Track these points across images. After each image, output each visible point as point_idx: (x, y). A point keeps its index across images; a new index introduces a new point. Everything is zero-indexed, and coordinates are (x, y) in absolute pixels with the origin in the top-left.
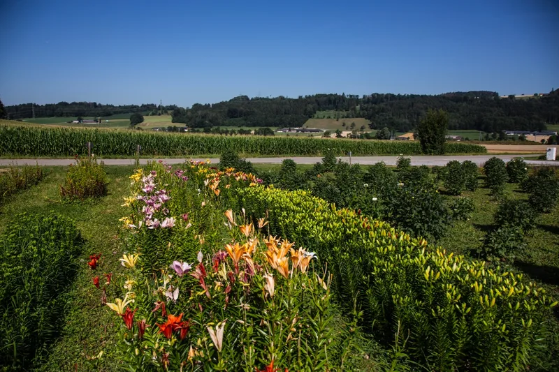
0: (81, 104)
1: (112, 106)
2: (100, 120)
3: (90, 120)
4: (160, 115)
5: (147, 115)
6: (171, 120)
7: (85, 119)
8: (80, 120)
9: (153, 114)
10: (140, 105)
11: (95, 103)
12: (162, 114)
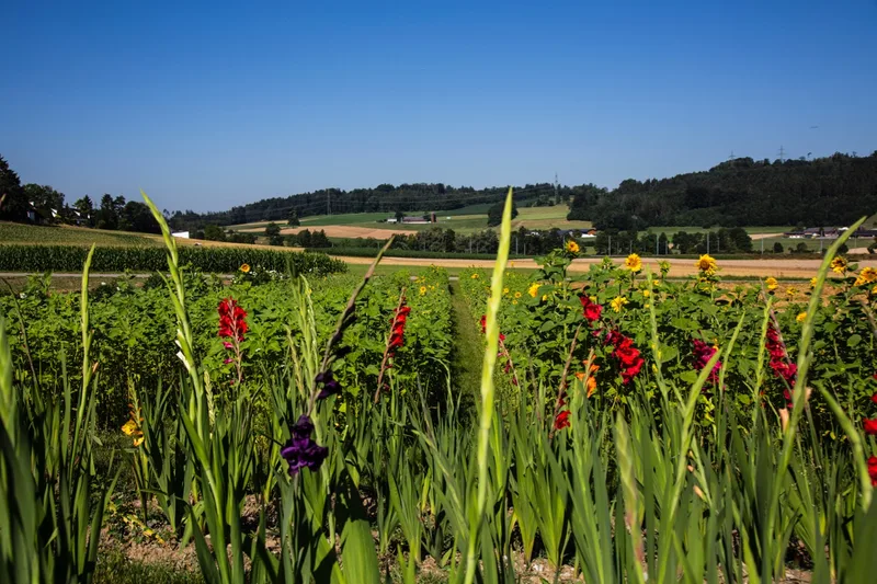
0: (416, 187)
1: (471, 190)
2: (435, 216)
3: (417, 218)
4: (551, 204)
5: (528, 206)
6: (566, 215)
7: (409, 215)
8: (399, 217)
9: (540, 204)
10: (523, 187)
11: (441, 186)
12: (558, 202)
